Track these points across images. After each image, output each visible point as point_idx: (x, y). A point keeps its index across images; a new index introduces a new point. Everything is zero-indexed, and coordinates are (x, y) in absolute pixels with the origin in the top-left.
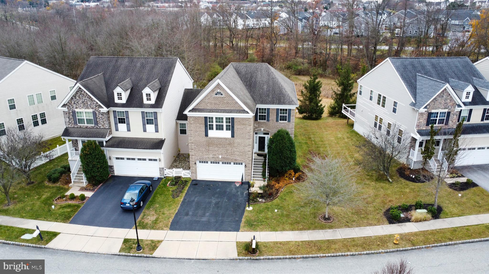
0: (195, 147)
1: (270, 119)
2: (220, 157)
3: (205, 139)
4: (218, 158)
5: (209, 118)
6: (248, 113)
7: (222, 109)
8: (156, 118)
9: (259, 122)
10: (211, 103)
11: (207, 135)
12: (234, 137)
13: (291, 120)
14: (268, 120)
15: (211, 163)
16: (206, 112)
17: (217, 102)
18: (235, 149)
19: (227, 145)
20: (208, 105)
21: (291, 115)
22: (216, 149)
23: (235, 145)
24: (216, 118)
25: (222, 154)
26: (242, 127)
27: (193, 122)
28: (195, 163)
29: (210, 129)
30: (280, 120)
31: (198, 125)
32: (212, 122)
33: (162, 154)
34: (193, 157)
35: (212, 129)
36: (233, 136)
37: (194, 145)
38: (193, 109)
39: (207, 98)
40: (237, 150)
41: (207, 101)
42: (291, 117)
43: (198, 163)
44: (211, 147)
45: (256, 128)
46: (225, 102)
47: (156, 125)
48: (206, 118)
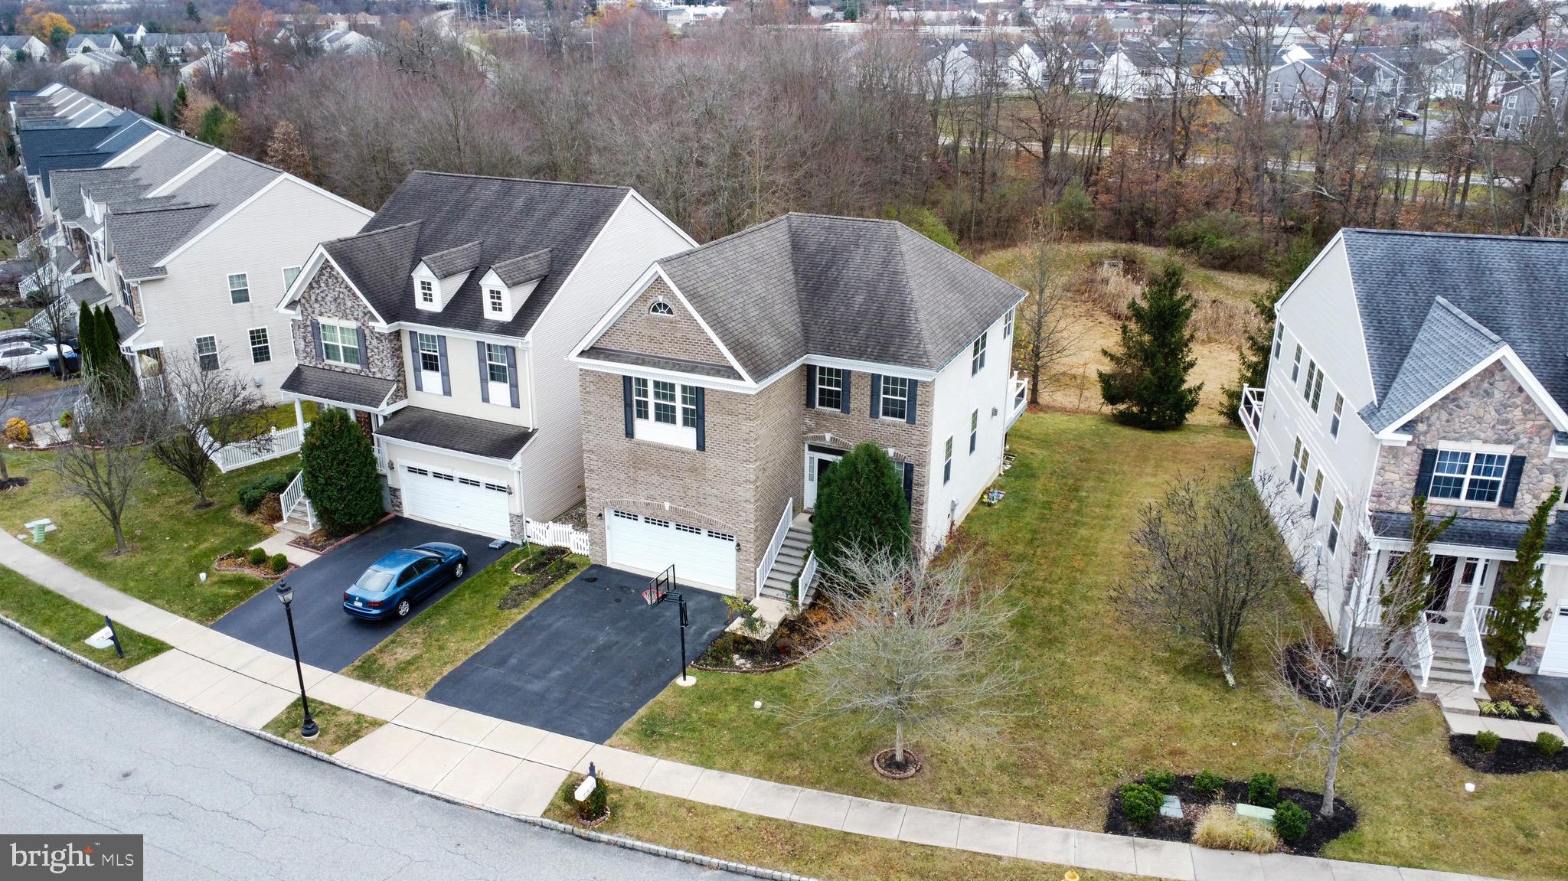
0: (600, 464)
1: (852, 406)
2: (667, 505)
3: (624, 444)
4: (661, 507)
5: (638, 380)
6: (740, 378)
7: (670, 356)
8: (513, 365)
9: (818, 414)
10: (641, 337)
11: (630, 433)
12: (704, 450)
13: (918, 418)
14: (846, 410)
15: (647, 520)
16: (626, 362)
17: (657, 333)
18: (708, 489)
19: (687, 474)
20: (633, 339)
21: (918, 402)
22: (656, 479)
23: (709, 475)
24: (657, 384)
25: (671, 500)
26: (729, 420)
27: (592, 387)
28: (600, 515)
29: (640, 416)
30: (884, 414)
31: (607, 398)
32: (645, 394)
33: (516, 475)
34: (595, 495)
35: (646, 417)
36: (701, 446)
37: (595, 458)
38: (592, 348)
39: (630, 318)
40: (713, 491)
41: (628, 326)
42: (918, 408)
43: (609, 515)
44: (642, 473)
45: (810, 431)
46: (679, 335)
47: (514, 386)
48: (627, 380)
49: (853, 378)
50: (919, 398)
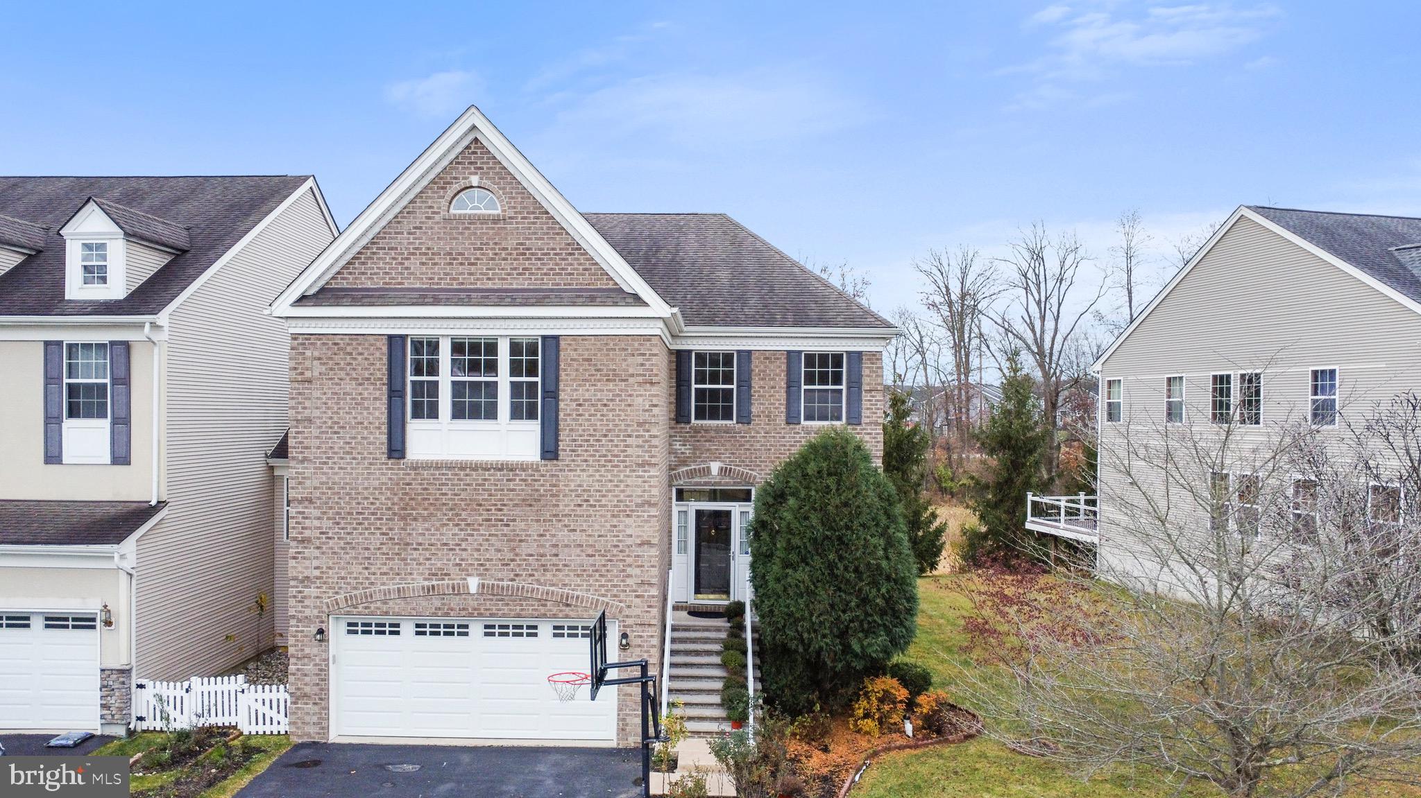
0: (326, 524)
1: (754, 410)
2: (473, 584)
3: (386, 472)
4: (458, 591)
5: (418, 346)
6: (637, 300)
7: (490, 285)
8: (123, 380)
9: (697, 430)
10: (430, 256)
11: (396, 449)
12: (556, 458)
13: (865, 413)
14: (745, 418)
15: (420, 630)
16: (399, 304)
17: (464, 245)
18: (563, 536)
19: (517, 511)
20: (413, 263)
21: (865, 387)
22: (450, 533)
23: (566, 505)
24: (457, 347)
25: (482, 569)
26: (605, 391)
27: (318, 368)
28: (321, 632)
29: (417, 414)
30: (806, 419)
31: (349, 386)
32: (433, 369)
33: (123, 581)
34: (312, 591)
35: (433, 413)
36: (550, 451)
37: (317, 513)
38: (322, 290)
39: (407, 225)
40: (573, 536)
41: (403, 241)
42: (865, 396)
43: (337, 630)
44: (420, 526)
45: (684, 463)
46: (511, 243)
47: (122, 423)
48: (395, 342)
49: (755, 362)
50: (865, 380)
